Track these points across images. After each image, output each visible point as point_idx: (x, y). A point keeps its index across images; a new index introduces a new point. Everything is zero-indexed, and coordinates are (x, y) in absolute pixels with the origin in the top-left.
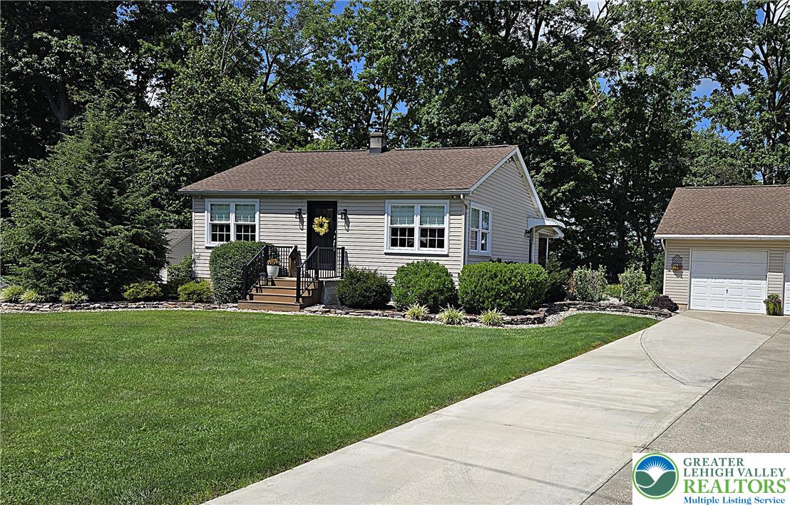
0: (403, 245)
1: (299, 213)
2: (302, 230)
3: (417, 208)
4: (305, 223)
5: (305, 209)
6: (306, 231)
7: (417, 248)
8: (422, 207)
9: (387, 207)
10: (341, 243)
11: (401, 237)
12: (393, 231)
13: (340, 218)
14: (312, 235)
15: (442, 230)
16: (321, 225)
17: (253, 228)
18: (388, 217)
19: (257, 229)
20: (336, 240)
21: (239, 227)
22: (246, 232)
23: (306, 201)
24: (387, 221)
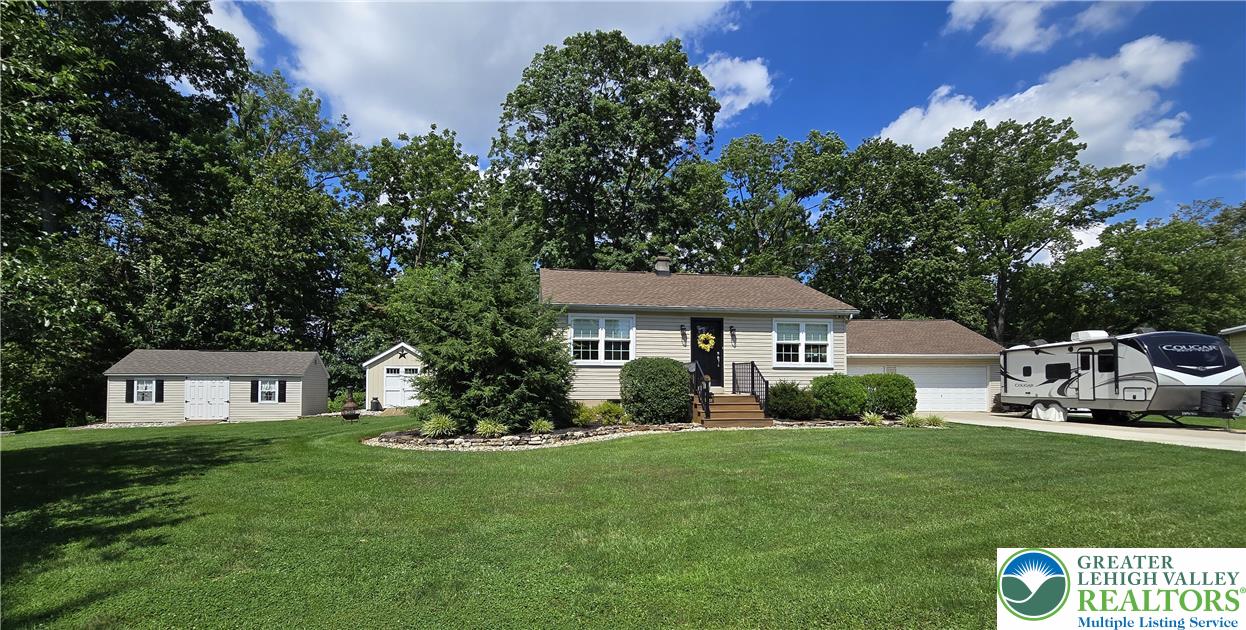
0: (787, 359)
1: (683, 329)
2: (686, 347)
3: (803, 326)
4: (689, 340)
5: (688, 324)
6: (689, 348)
7: (802, 363)
8: (807, 325)
9: (775, 324)
10: (728, 359)
11: (786, 352)
12: (779, 347)
13: (727, 335)
14: (697, 352)
15: (825, 346)
16: (706, 342)
17: (626, 345)
18: (774, 334)
19: (631, 346)
20: (721, 356)
21: (608, 344)
22: (617, 349)
23: (689, 318)
24: (774, 338)
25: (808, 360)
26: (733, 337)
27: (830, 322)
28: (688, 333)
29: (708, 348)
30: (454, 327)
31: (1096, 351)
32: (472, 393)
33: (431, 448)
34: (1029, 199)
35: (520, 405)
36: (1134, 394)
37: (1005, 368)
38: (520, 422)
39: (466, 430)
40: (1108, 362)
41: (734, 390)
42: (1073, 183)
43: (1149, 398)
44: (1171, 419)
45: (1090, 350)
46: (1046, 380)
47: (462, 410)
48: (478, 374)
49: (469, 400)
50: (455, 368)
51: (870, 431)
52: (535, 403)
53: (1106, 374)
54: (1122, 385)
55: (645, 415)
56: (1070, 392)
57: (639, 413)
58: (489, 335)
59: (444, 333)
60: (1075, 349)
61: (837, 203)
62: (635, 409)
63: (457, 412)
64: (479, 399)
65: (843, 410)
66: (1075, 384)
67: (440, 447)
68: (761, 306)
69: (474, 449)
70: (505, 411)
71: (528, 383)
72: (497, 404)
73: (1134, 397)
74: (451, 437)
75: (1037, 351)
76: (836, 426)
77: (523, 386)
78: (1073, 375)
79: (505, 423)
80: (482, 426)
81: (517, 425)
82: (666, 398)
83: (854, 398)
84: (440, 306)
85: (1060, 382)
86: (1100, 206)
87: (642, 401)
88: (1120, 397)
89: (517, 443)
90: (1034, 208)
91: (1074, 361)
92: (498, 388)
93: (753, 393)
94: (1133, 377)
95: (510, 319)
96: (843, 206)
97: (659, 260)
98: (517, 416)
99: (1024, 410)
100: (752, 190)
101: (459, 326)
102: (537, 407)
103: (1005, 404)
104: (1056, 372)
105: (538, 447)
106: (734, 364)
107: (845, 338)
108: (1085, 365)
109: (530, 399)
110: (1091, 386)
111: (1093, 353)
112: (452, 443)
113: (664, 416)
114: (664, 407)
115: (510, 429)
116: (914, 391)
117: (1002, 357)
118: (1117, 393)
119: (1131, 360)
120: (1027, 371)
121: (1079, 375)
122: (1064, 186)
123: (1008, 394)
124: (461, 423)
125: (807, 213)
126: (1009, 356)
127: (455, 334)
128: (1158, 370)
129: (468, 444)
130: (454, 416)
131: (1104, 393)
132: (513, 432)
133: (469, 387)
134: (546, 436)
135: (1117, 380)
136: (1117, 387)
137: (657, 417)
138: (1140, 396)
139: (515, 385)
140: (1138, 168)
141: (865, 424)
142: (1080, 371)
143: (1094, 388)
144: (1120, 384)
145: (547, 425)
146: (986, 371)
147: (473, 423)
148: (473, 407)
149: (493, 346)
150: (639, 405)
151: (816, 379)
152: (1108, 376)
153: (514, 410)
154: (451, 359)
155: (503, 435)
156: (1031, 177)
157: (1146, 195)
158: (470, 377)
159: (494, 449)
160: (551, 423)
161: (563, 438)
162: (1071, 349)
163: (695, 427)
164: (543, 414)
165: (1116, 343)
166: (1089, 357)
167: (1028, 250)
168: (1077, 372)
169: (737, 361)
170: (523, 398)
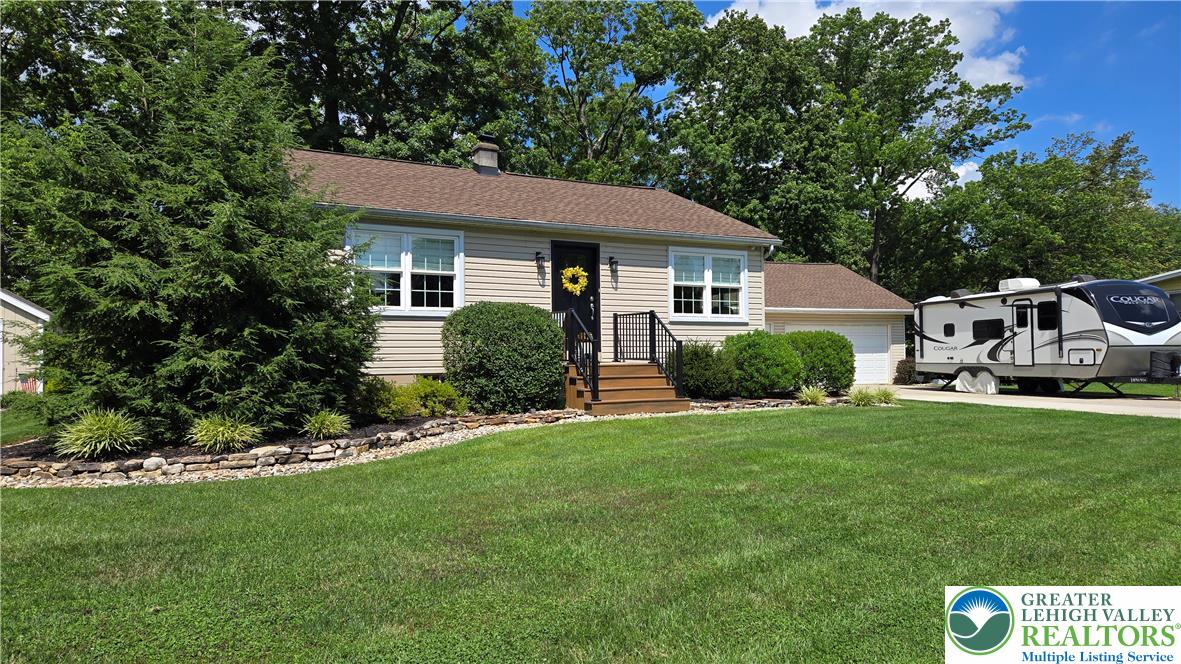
0: (688, 310)
1: (539, 258)
2: (543, 286)
3: (708, 261)
4: (549, 276)
5: (547, 252)
6: (550, 289)
7: (707, 314)
8: (714, 260)
9: (671, 255)
10: (606, 308)
11: (686, 298)
12: (677, 290)
13: (604, 270)
14: (561, 297)
15: (736, 291)
16: (574, 280)
17: (448, 282)
18: (671, 271)
19: (457, 284)
20: (597, 302)
21: (417, 280)
22: (433, 290)
23: (548, 240)
24: (669, 278)
25: (715, 310)
26: (614, 272)
27: (742, 256)
28: (548, 265)
29: (576, 289)
30: (132, 230)
31: (1035, 303)
32: (178, 364)
33: (86, 481)
34: (906, 116)
35: (283, 386)
36: (1083, 356)
37: (921, 327)
38: (286, 418)
39: (170, 438)
40: (1050, 317)
41: (616, 355)
42: (949, 101)
43: (1099, 361)
44: (1111, 387)
45: (1028, 302)
46: (973, 341)
47: (155, 400)
48: (188, 326)
49: (171, 377)
50: (141, 312)
51: (814, 413)
52: (314, 382)
53: (1047, 332)
54: (1067, 346)
55: (493, 398)
56: (1004, 356)
57: (482, 397)
58: (217, 252)
59: (105, 243)
60: (1010, 301)
61: (686, 99)
62: (474, 390)
63: (146, 402)
64: (195, 376)
65: (773, 385)
66: (1009, 346)
67: (109, 477)
68: (652, 228)
69: (195, 477)
70: (255, 398)
71: (300, 343)
72: (235, 384)
73: (1081, 361)
74: (131, 455)
75: (962, 304)
76: (769, 407)
77: (290, 350)
78: (1007, 334)
79: (256, 419)
80: (203, 430)
81: (278, 424)
82: (529, 369)
83: (787, 366)
84: (91, 187)
85: (991, 343)
86: (981, 131)
87: (489, 375)
88: (1065, 361)
89: (284, 460)
90: (910, 129)
91: (1008, 316)
92: (237, 354)
93: (653, 359)
94: (1080, 336)
95: (261, 219)
96: (694, 105)
97: (480, 149)
98: (278, 407)
99: (945, 379)
100: (578, 69)
101: (144, 230)
102: (320, 387)
103: (921, 373)
104: (986, 330)
105: (329, 465)
106: (616, 317)
107: (762, 280)
108: (1022, 321)
109: (305, 374)
110: (1029, 349)
111: (1032, 306)
112: (139, 467)
113: (527, 399)
114: (526, 384)
115: (264, 433)
116: (852, 356)
117: (917, 312)
118: (1061, 356)
119: (1078, 314)
120: (949, 330)
121: (1015, 334)
122: (941, 103)
123: (925, 360)
124: (150, 426)
125: (655, 108)
126: (926, 310)
127: (132, 246)
128: (1109, 327)
129: (178, 467)
130: (136, 413)
131: (1046, 356)
132: (271, 438)
133: (170, 352)
134: (343, 442)
135: (1060, 340)
136: (1061, 348)
137: (515, 400)
138: (1088, 359)
139: (272, 347)
140: (1016, 89)
141: (803, 403)
142: (1016, 329)
143: (1033, 350)
144: (1064, 344)
145: (337, 421)
146: (886, 331)
147: (180, 426)
148: (181, 392)
149: (230, 271)
150: (483, 381)
151: (729, 339)
152: (1050, 335)
153: (274, 394)
154: (129, 294)
155: (249, 446)
156: (909, 86)
157: (1024, 122)
158: (173, 332)
159: (241, 475)
160: (344, 418)
161: (373, 445)
162: (1004, 301)
163: (575, 417)
164: (329, 403)
165: (1059, 293)
166: (1026, 313)
167: (902, 182)
168: (1012, 330)
169: (621, 310)
170: (289, 373)
